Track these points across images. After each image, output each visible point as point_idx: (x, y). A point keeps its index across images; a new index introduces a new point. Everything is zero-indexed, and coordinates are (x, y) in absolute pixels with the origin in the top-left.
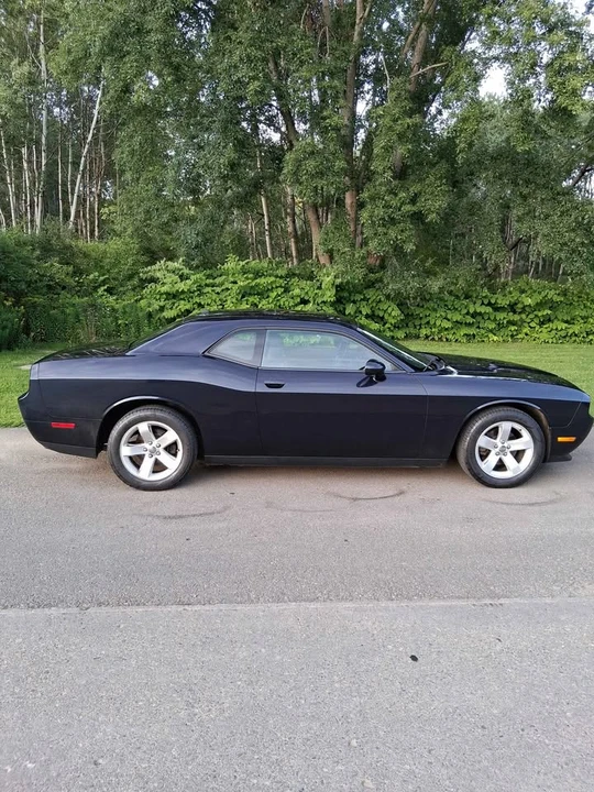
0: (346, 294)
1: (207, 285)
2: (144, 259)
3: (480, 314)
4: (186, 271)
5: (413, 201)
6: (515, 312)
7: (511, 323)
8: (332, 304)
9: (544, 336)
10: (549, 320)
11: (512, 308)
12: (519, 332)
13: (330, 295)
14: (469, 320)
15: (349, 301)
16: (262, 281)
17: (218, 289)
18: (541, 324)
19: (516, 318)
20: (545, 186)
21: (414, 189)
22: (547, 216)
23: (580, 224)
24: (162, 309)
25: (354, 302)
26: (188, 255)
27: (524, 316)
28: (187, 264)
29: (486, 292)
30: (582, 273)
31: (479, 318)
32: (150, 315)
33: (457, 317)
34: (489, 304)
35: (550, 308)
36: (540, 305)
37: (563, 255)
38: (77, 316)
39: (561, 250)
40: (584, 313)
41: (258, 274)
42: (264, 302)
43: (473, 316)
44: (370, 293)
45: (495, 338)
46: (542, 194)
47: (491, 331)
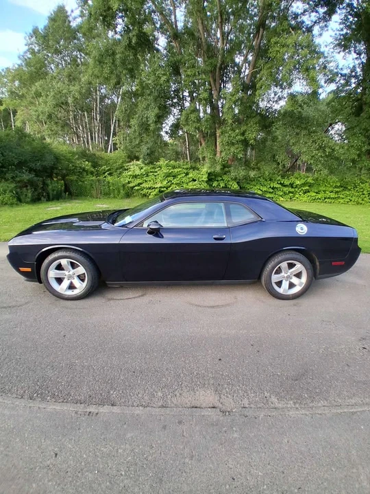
0: (213, 177)
1: (151, 172)
2: (127, 160)
3: (276, 188)
4: (143, 165)
5: (243, 134)
6: (292, 187)
7: (290, 192)
8: (207, 182)
9: (305, 199)
10: (309, 192)
11: (291, 185)
12: (294, 196)
13: (205, 178)
14: (272, 191)
15: (215, 180)
16: (176, 170)
17: (156, 174)
18: (305, 193)
19: (293, 190)
20: (305, 128)
21: (243, 128)
22: (306, 143)
23: (320, 147)
24: (129, 183)
25: (218, 181)
26: (144, 158)
27: (296, 189)
28: (143, 162)
29: (279, 178)
30: (321, 170)
31: (276, 190)
32: (124, 186)
33: (265, 189)
34: (281, 183)
35: (309, 186)
36: (304, 185)
37: (312, 162)
38: (92, 185)
39: (311, 159)
40: (324, 189)
41: (174, 167)
42: (175, 180)
43: (272, 189)
44: (225, 177)
45: (282, 199)
46: (303, 132)
47: (281, 196)
